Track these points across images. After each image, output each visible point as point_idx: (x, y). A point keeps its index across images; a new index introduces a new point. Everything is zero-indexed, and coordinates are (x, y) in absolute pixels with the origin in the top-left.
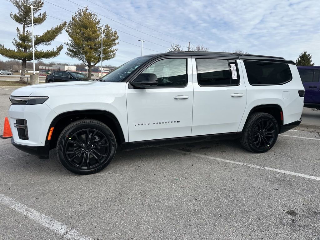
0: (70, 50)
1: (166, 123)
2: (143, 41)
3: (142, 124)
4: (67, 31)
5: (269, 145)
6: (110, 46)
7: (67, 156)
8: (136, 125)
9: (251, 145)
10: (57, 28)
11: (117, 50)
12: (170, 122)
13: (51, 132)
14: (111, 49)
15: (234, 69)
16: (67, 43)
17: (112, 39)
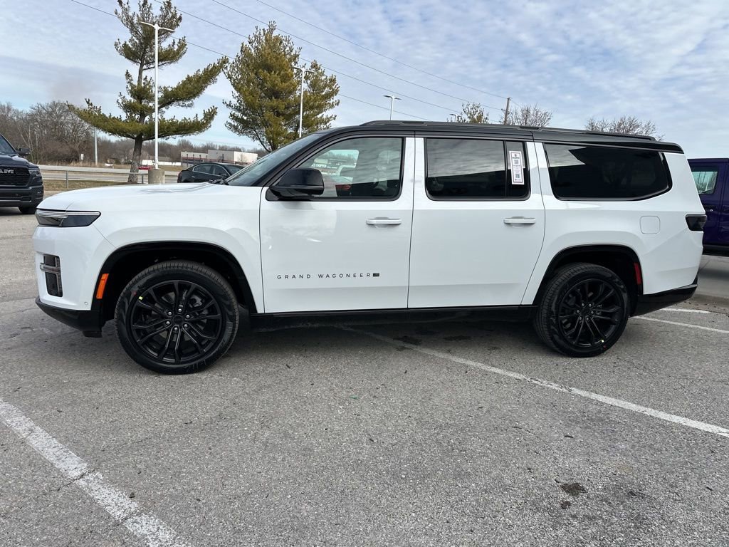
0: (235, 118)
1: (348, 275)
2: (393, 97)
3: (294, 277)
4: (229, 77)
5: (603, 341)
6: (321, 108)
7: (134, 333)
8: (279, 277)
9: (556, 337)
10: (206, 71)
11: (335, 119)
12: (358, 275)
13: (103, 283)
14: (322, 116)
15: (517, 162)
16: (228, 103)
17: (323, 93)
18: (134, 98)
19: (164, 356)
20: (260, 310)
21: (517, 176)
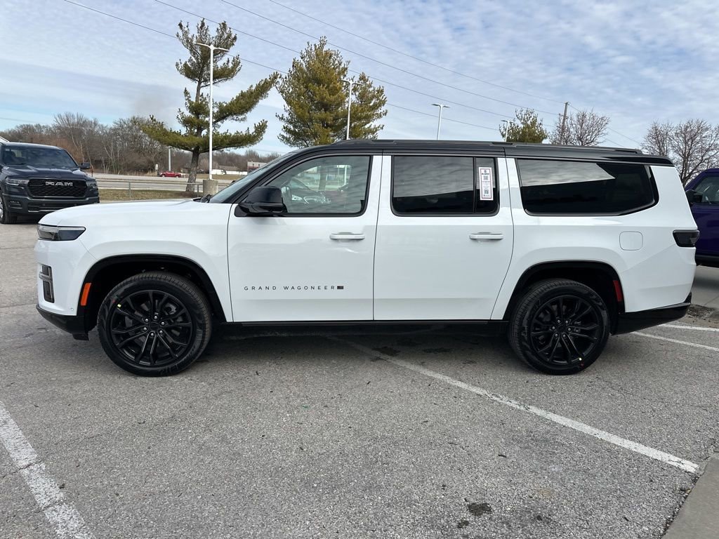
0: (289, 131)
1: (313, 288)
2: (442, 106)
3: (260, 288)
4: (282, 92)
5: (580, 359)
6: (368, 119)
7: (115, 339)
8: (246, 289)
9: (529, 353)
10: (258, 86)
11: (382, 128)
12: (322, 288)
13: (86, 292)
14: (370, 126)
15: (486, 178)
16: (281, 116)
17: (371, 104)
18: (193, 113)
19: (140, 360)
20: (229, 319)
21: (487, 192)
